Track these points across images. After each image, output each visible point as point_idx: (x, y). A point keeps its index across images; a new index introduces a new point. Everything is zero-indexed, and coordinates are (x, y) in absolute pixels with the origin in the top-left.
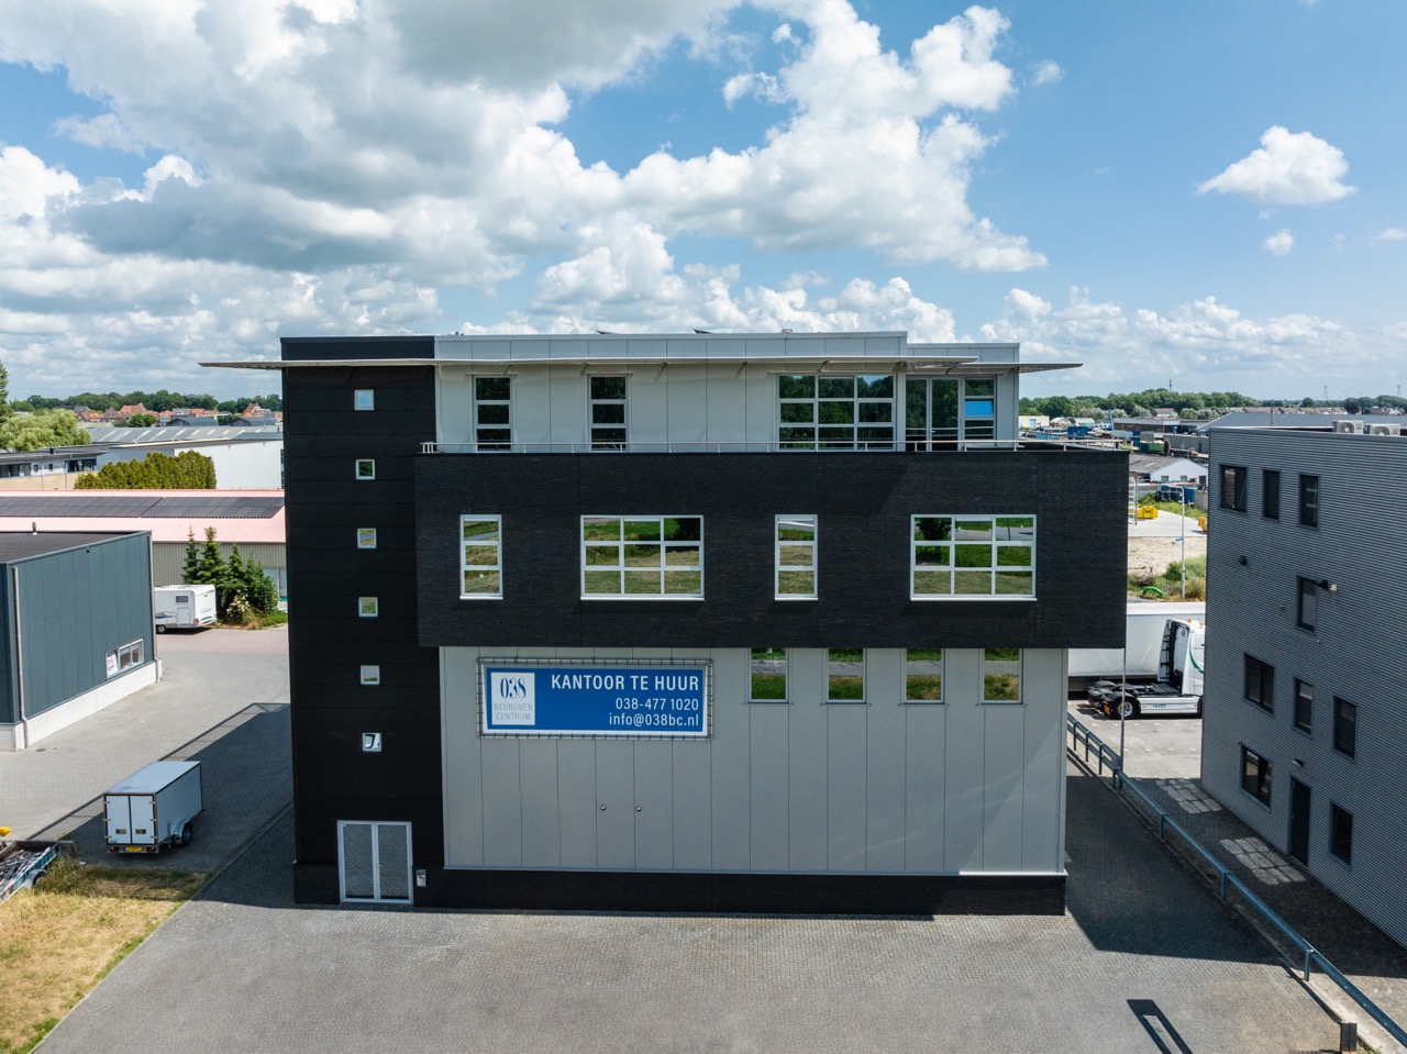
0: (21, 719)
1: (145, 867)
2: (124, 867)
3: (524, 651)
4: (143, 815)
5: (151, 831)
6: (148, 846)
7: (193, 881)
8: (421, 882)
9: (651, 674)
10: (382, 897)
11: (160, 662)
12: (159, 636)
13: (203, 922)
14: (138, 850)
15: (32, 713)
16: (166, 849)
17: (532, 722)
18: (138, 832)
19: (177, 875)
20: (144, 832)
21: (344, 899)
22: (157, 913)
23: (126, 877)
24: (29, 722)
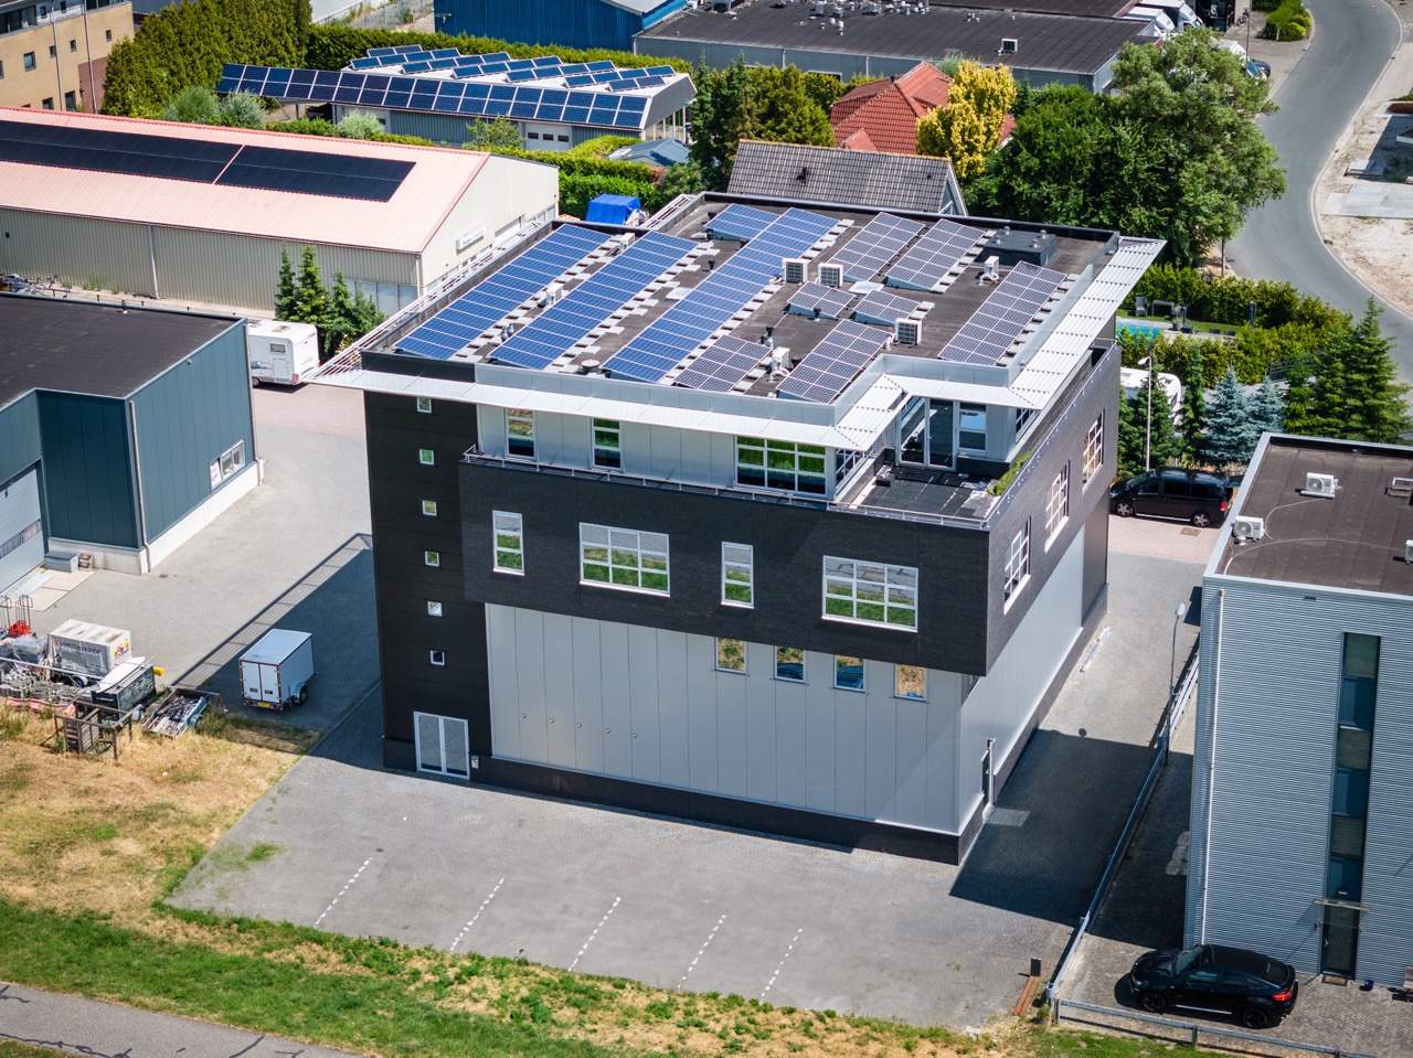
0: (143, 544)
1: (272, 720)
2: (258, 719)
4: (270, 679)
5: (276, 693)
6: (274, 704)
7: (310, 737)
8: (475, 765)
10: (449, 770)
11: (261, 462)
12: (255, 390)
13: (318, 772)
14: (267, 706)
15: (154, 535)
16: (289, 707)
18: (266, 692)
19: (298, 731)
20: (271, 693)
21: (420, 769)
22: (286, 761)
23: (260, 727)
24: (150, 547)
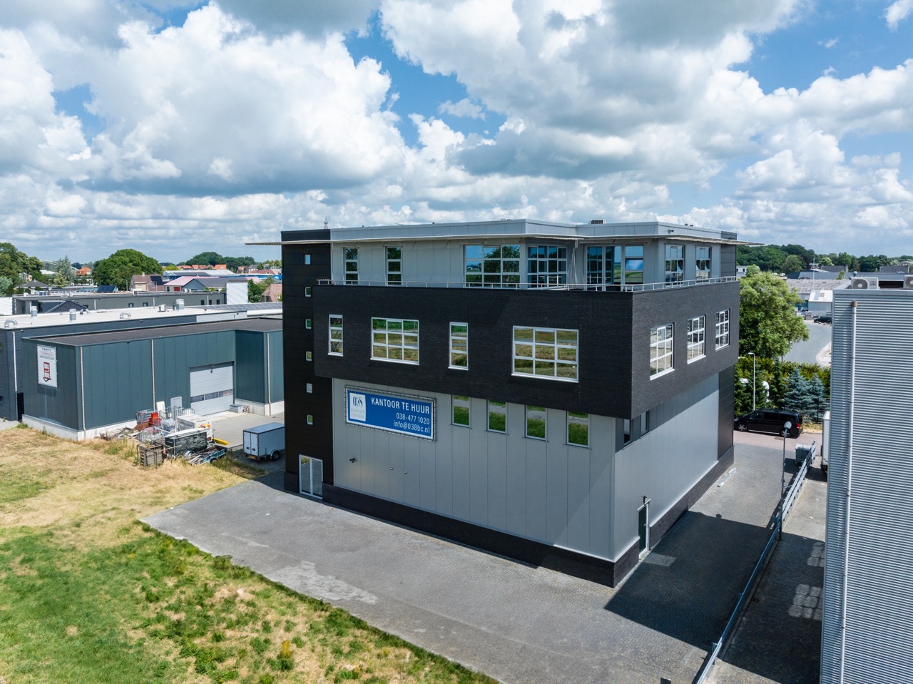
0: (268, 402)
3: (362, 384)
4: (255, 443)
5: (256, 451)
6: (256, 457)
7: (263, 474)
9: (410, 403)
10: (314, 494)
14: (253, 458)
16: (265, 460)
17: (364, 420)
18: (253, 450)
19: (258, 470)
21: (301, 492)
24: (272, 404)
